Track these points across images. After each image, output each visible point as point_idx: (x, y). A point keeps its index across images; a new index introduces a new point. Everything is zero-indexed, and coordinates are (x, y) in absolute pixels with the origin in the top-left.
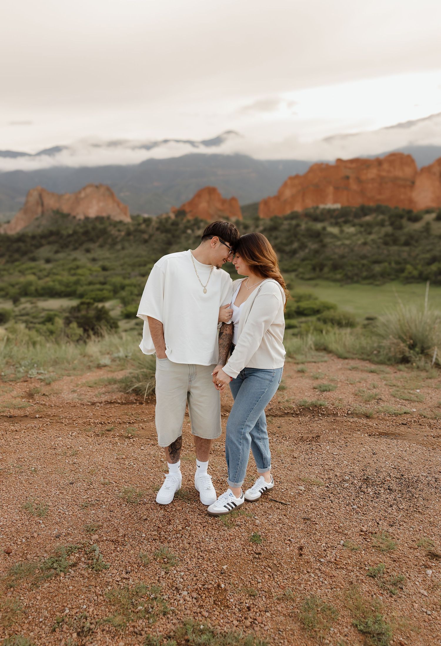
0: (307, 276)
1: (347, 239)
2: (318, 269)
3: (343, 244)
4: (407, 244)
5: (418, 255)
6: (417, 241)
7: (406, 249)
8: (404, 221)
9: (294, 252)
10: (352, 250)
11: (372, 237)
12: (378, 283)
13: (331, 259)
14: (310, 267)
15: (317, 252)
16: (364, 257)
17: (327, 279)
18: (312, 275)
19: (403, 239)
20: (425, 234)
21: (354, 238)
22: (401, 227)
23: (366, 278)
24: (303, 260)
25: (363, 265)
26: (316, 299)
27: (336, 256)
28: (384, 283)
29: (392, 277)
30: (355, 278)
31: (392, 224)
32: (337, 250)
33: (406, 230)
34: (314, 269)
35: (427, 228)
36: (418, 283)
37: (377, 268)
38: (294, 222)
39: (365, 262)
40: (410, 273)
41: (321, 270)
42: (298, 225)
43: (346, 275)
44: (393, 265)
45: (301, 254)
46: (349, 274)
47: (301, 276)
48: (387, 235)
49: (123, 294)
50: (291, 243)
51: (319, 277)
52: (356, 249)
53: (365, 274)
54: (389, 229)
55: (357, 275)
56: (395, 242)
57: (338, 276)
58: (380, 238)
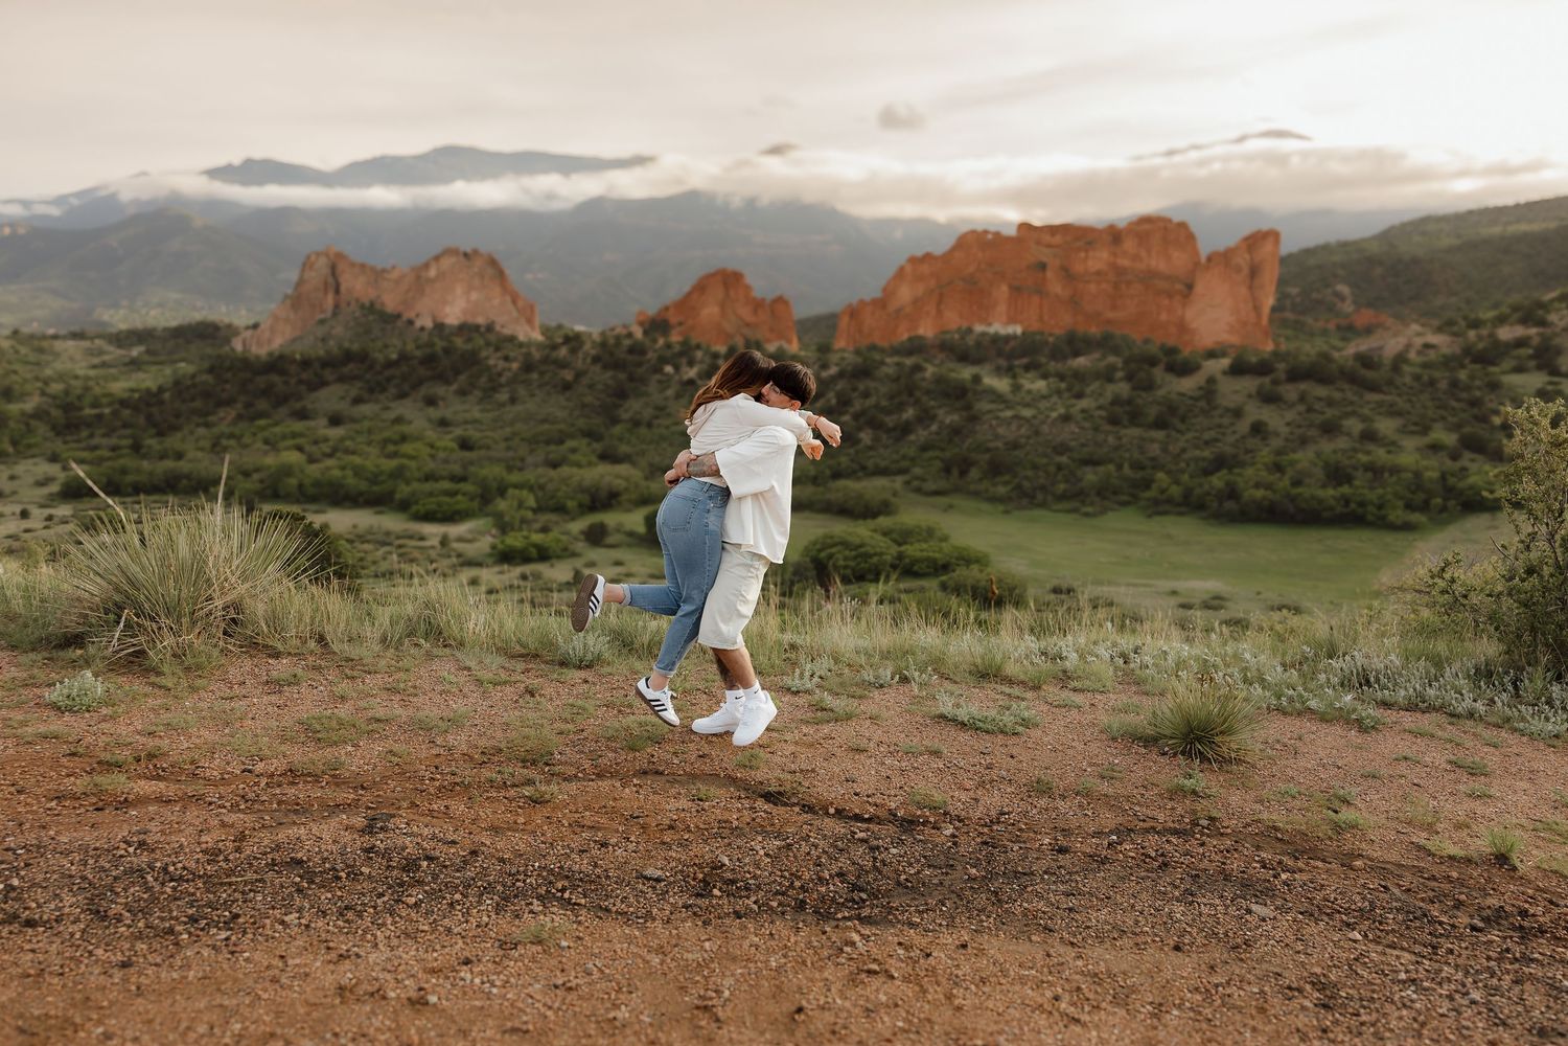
0: (931, 486)
1: (1027, 405)
2: (955, 472)
3: (1016, 417)
4: (1160, 424)
5: (1184, 450)
6: (1183, 420)
7: (1160, 435)
8: (1158, 373)
9: (906, 429)
10: (1037, 433)
11: (1084, 403)
12: (1089, 509)
13: (988, 450)
14: (938, 464)
15: (956, 431)
16: (1061, 449)
17: (976, 494)
18: (942, 484)
19: (1152, 412)
20: (1202, 404)
21: (1043, 405)
22: (1150, 386)
23: (1063, 497)
24: (925, 448)
25: (1059, 468)
26: (945, 539)
27: (1000, 444)
28: (1104, 511)
29: (1125, 498)
30: (1040, 496)
31: (1129, 378)
32: (1001, 431)
33: (1161, 393)
34: (947, 470)
35: (1209, 391)
36: (1181, 514)
37: (1090, 476)
38: (909, 362)
39: (1064, 459)
40: (1163, 491)
41: (963, 473)
42: (918, 368)
43: (1019, 487)
44: (1127, 470)
45: (921, 435)
46: (1026, 484)
47: (916, 483)
48: (1116, 401)
49: (502, 505)
50: (901, 407)
51: (956, 490)
52: (1045, 428)
53: (1062, 487)
54: (1123, 388)
55: (1043, 488)
56: (1135, 418)
57: (1002, 490)
58: (1100, 408)
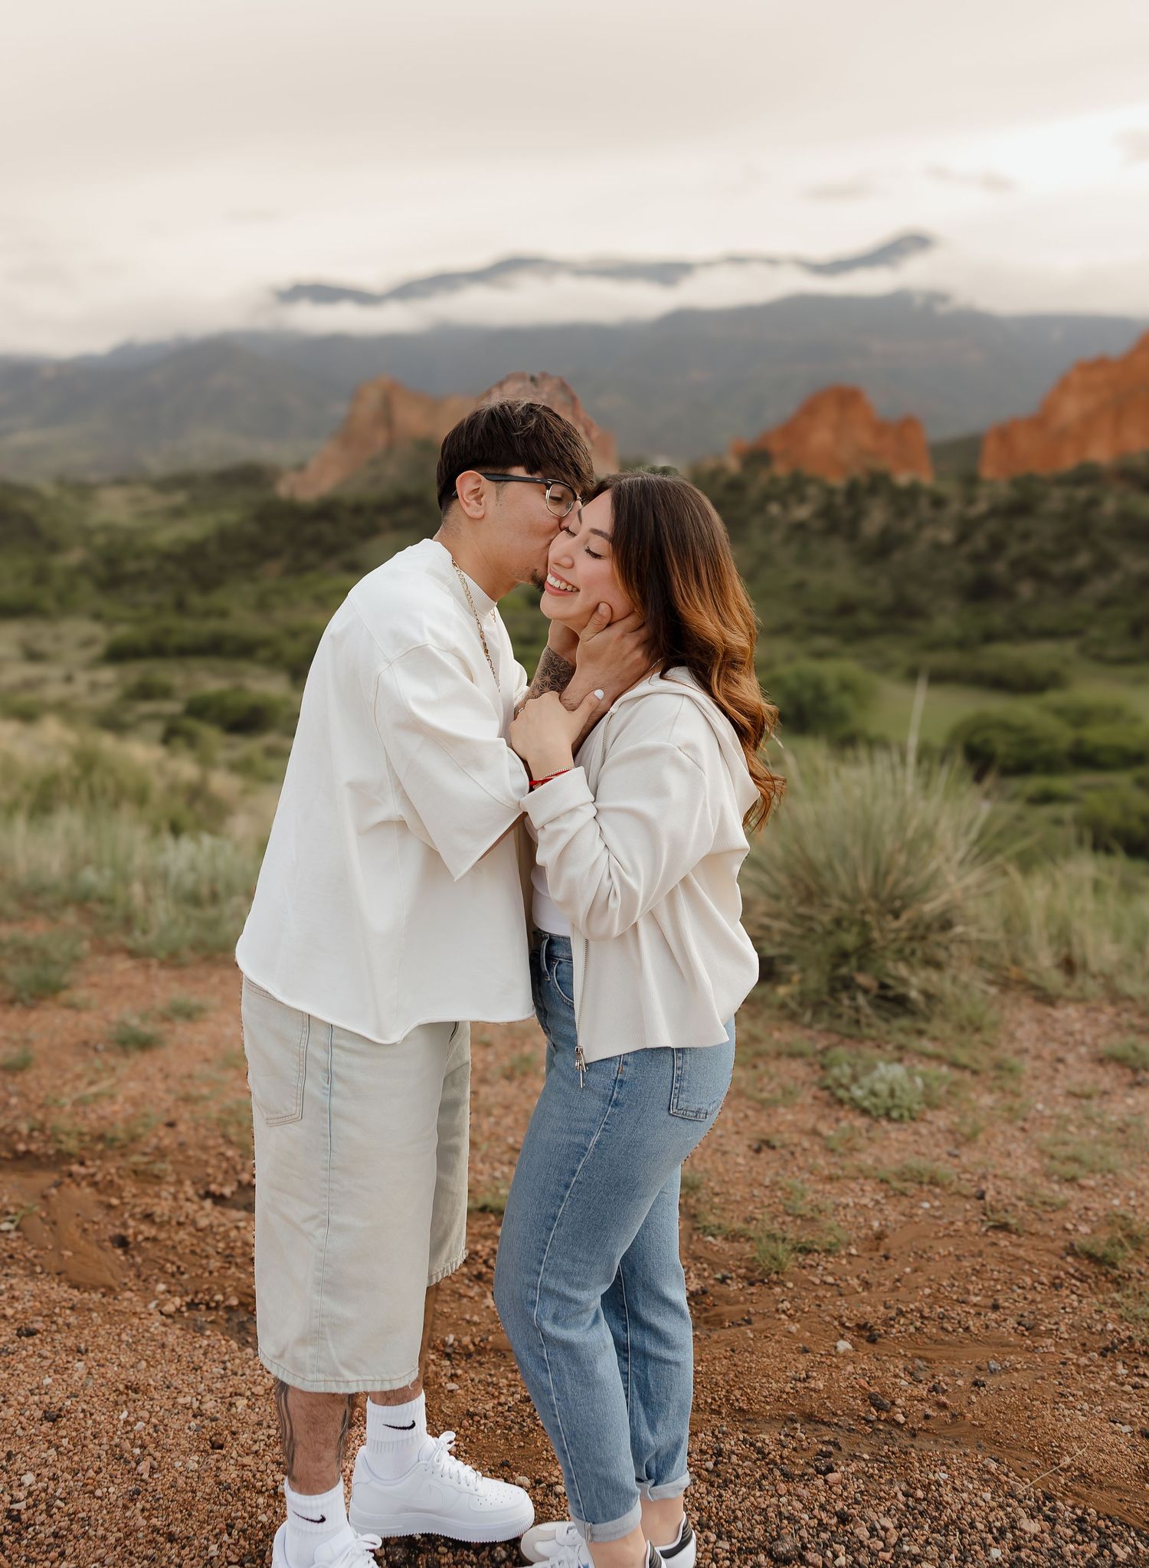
0: (1113, 652)
9: (1077, 580)
14: (1124, 625)
18: (1131, 649)
24: (1106, 603)
26: (1136, 720)
34: (1136, 631)
38: (1082, 493)
42: (1093, 503)
45: (1100, 587)
47: (1095, 649)
50: (1071, 552)
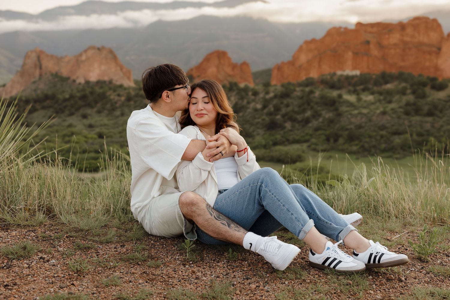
0: (320, 147)
1: (365, 108)
2: (332, 140)
3: (360, 113)
4: (430, 114)
5: (442, 126)
6: (441, 111)
7: (430, 119)
8: (428, 90)
9: (307, 121)
10: (370, 120)
11: (392, 106)
12: (398, 156)
13: (347, 130)
14: (323, 137)
15: (331, 121)
16: (383, 128)
17: (343, 151)
18: (325, 146)
19: (426, 108)
21: (373, 107)
22: (423, 96)
23: (384, 151)
24: (316, 130)
25: (382, 136)
27: (352, 127)
28: (404, 157)
29: (414, 150)
30: (373, 151)
31: (414, 93)
32: (353, 120)
33: (429, 99)
34: (328, 140)
37: (397, 140)
38: (307, 89)
39: (384, 133)
41: (336, 141)
42: (311, 92)
43: (363, 146)
44: (415, 136)
45: (314, 123)
46: (366, 145)
47: (313, 146)
48: (408, 104)
50: (304, 111)
51: (333, 149)
52: (374, 118)
53: (383, 146)
54: (411, 98)
55: (374, 147)
56: (417, 111)
57: (355, 148)
58: (400, 107)
